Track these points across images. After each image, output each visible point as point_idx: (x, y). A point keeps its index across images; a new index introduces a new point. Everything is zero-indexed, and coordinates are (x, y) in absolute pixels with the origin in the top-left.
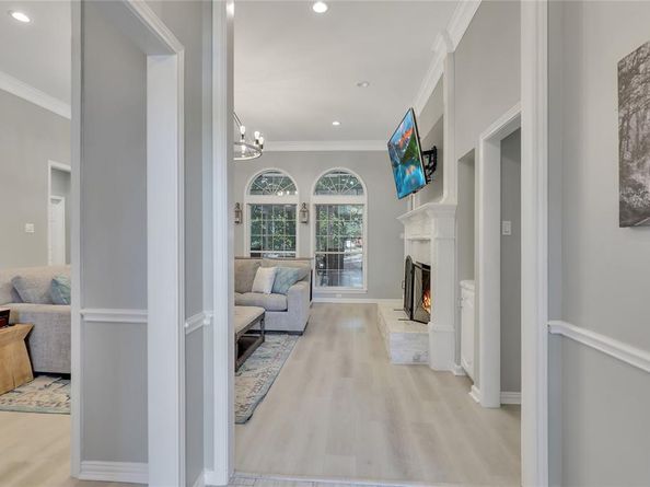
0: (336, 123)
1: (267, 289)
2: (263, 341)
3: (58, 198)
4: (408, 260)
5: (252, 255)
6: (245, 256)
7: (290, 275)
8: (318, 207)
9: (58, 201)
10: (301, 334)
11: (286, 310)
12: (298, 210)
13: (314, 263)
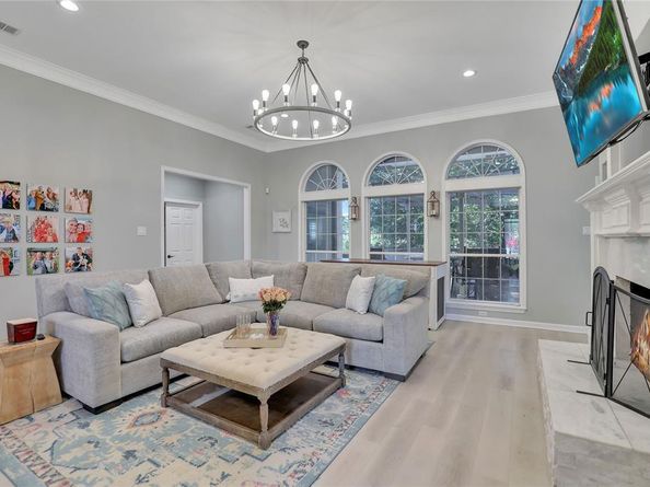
0: (469, 73)
1: (361, 306)
2: (342, 385)
3: (196, 203)
4: (599, 275)
5: (372, 257)
6: (363, 257)
7: (392, 289)
8: (452, 195)
9: (197, 206)
10: (403, 379)
11: (381, 342)
12: (426, 199)
13: (448, 267)
